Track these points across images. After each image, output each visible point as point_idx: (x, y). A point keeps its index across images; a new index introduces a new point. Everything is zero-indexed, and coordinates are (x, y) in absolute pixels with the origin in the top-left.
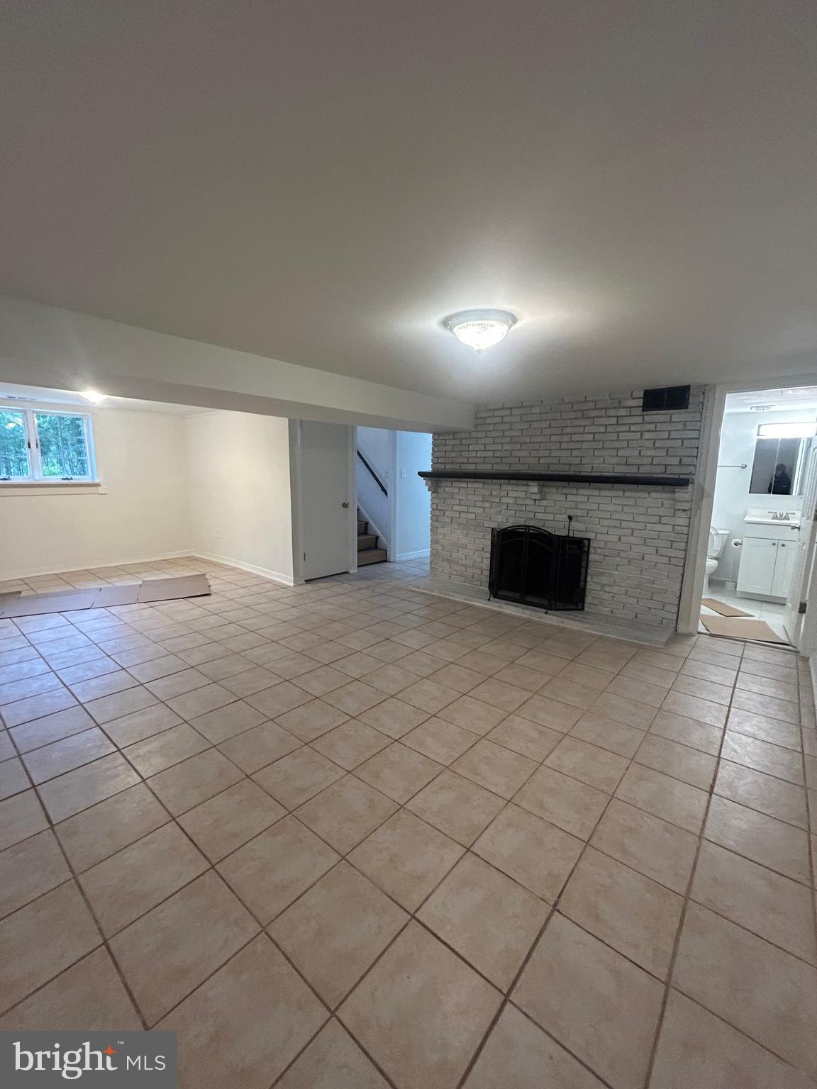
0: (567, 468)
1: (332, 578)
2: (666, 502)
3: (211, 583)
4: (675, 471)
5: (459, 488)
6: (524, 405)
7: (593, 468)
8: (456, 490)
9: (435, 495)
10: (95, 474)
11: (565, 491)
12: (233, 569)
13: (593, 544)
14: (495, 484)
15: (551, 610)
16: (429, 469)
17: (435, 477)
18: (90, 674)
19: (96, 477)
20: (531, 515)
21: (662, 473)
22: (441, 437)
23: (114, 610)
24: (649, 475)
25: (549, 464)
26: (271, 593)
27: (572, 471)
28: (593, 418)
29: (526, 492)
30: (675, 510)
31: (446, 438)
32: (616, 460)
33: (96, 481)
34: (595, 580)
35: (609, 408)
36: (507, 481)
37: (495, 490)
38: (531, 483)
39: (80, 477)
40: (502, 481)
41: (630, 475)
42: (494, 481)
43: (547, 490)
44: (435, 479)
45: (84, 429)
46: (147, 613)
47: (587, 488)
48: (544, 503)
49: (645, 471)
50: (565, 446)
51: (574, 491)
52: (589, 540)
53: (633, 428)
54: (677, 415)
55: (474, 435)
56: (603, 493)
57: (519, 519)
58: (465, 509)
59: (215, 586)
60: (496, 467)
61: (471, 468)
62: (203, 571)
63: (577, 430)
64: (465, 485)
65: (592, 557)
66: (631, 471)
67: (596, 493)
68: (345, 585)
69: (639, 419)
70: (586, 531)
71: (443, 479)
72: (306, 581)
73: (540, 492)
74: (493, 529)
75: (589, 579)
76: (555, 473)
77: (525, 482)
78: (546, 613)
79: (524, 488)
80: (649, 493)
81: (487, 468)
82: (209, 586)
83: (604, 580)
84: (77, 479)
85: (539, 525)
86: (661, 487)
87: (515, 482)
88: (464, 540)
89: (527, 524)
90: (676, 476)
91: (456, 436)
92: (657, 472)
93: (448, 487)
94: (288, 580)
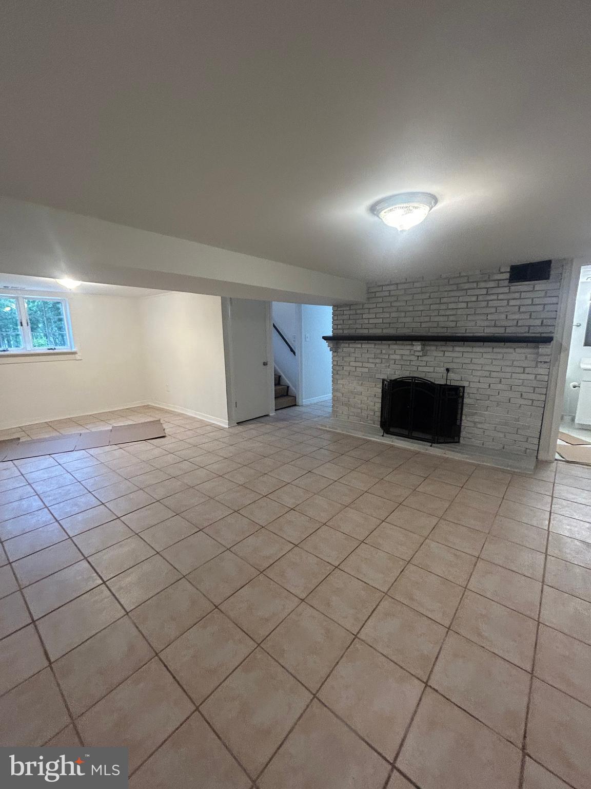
0: (445, 330)
1: (257, 420)
2: (529, 356)
3: (165, 426)
4: (537, 331)
5: (355, 348)
6: (408, 281)
7: (466, 330)
8: (353, 350)
9: (335, 354)
10: (73, 343)
11: (444, 349)
12: (179, 415)
13: (467, 390)
14: (385, 344)
15: (434, 443)
16: (330, 334)
17: (335, 340)
18: (77, 510)
19: (73, 347)
20: (415, 368)
21: (525, 333)
22: (339, 309)
23: (92, 451)
24: (515, 335)
25: (429, 328)
26: (211, 434)
27: (449, 332)
28: (466, 289)
29: (410, 350)
30: (537, 362)
31: (343, 309)
32: (486, 323)
33: (74, 350)
34: (468, 419)
35: (479, 282)
36: (395, 342)
37: (384, 349)
38: (414, 343)
39: (61, 347)
40: (390, 342)
41: (498, 335)
42: (383, 342)
43: (428, 348)
44: (335, 342)
45: (63, 310)
46: (118, 453)
47: (462, 346)
48: (425, 358)
49: (511, 331)
50: (442, 313)
51: (451, 349)
52: (464, 387)
53: (501, 297)
54: (540, 285)
55: (366, 306)
56: (475, 350)
57: (405, 372)
58: (360, 364)
59: (168, 429)
60: (385, 331)
61: (365, 332)
62: (157, 417)
63: (453, 299)
64: (359, 346)
65: (466, 401)
66: (498, 331)
67: (469, 349)
68: (268, 426)
69: (506, 290)
70: (461, 380)
71: (342, 341)
72: (237, 423)
73: (422, 350)
74: (383, 380)
75: (464, 418)
76: (436, 335)
77: (410, 342)
78: (431, 446)
79: (409, 347)
80: (515, 349)
81: (377, 332)
82: (164, 430)
83: (477, 419)
84: (60, 349)
85: (422, 376)
86: (524, 344)
87: (401, 342)
88: (360, 389)
89: (411, 375)
90: (539, 335)
91: (352, 307)
92: (522, 331)
93: (346, 348)
94: (224, 423)
